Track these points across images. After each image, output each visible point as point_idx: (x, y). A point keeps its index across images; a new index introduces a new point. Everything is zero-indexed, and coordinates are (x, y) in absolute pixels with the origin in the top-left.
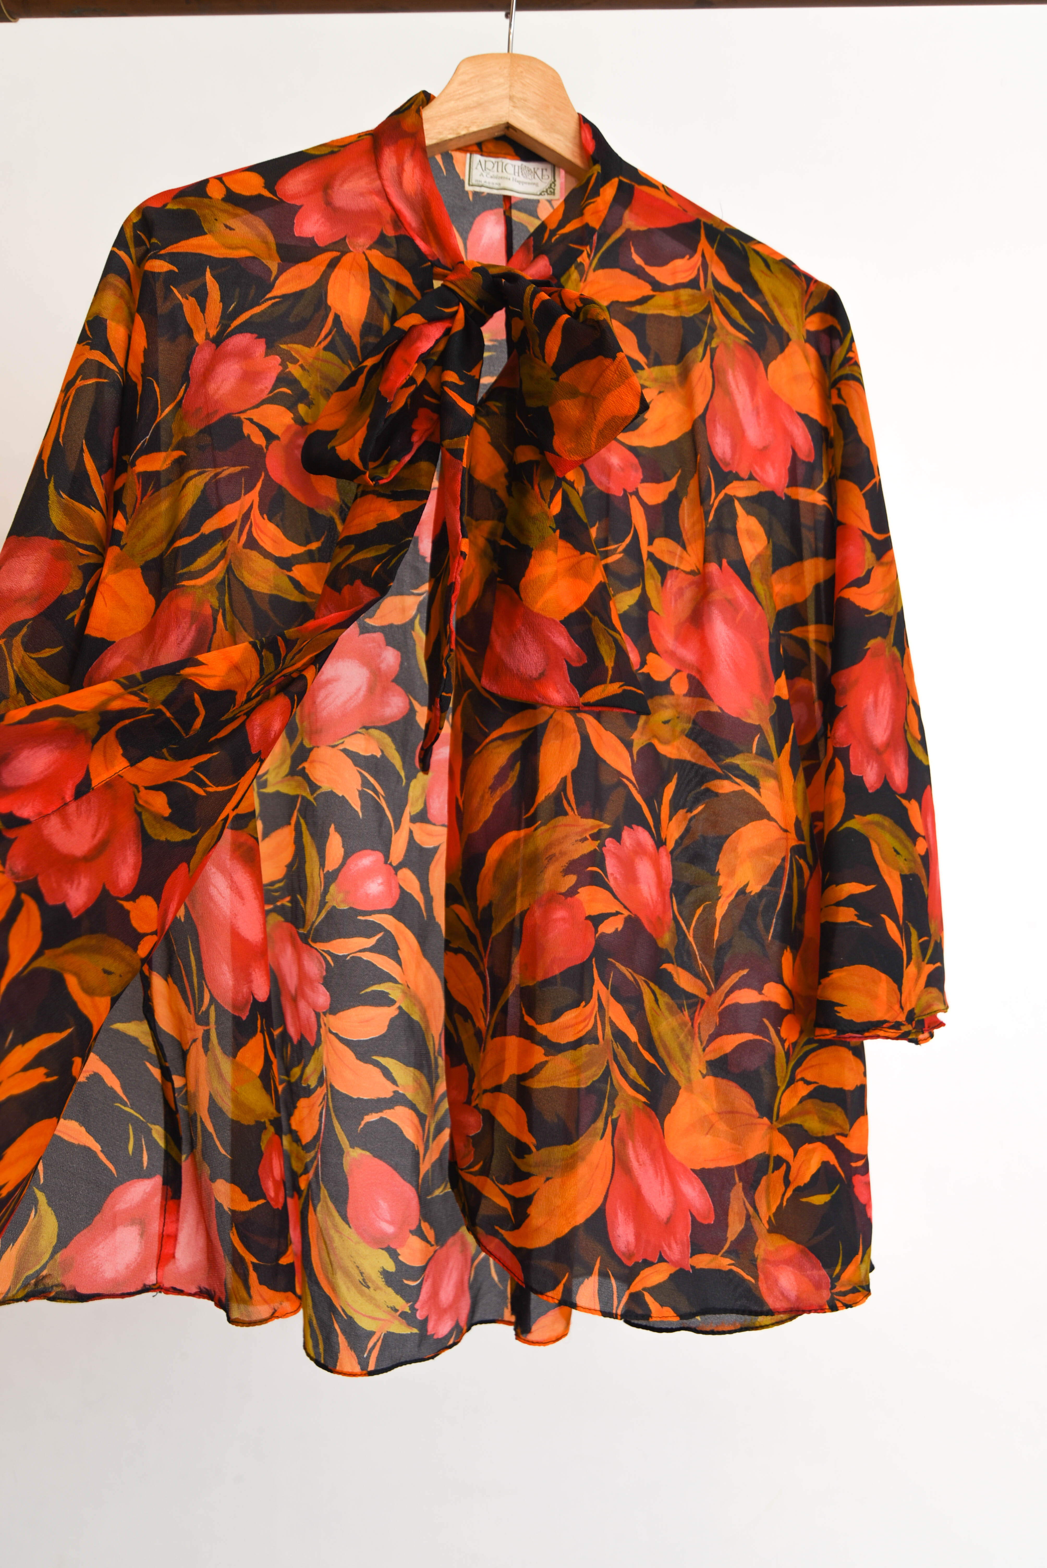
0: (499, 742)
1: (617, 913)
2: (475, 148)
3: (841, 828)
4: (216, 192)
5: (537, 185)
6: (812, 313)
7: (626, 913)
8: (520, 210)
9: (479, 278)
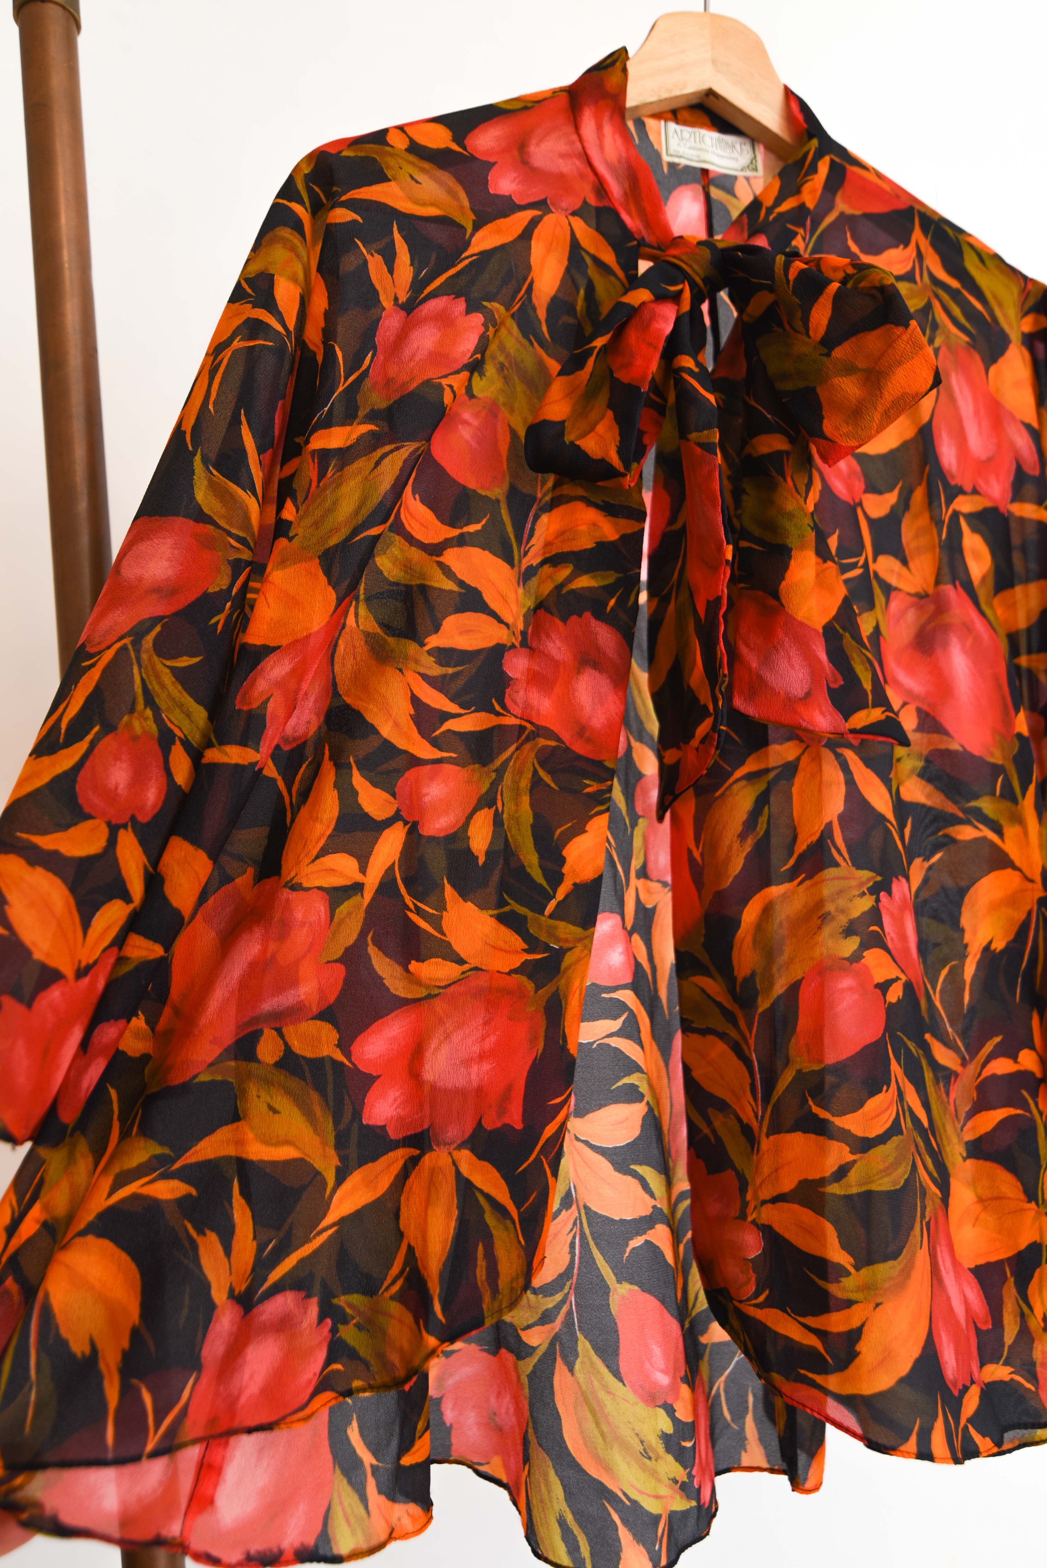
0: (744, 783)
1: (898, 979)
2: (670, 115)
4: (399, 142)
5: (736, 160)
6: (1026, 314)
7: (904, 978)
8: (718, 186)
9: (706, 253)
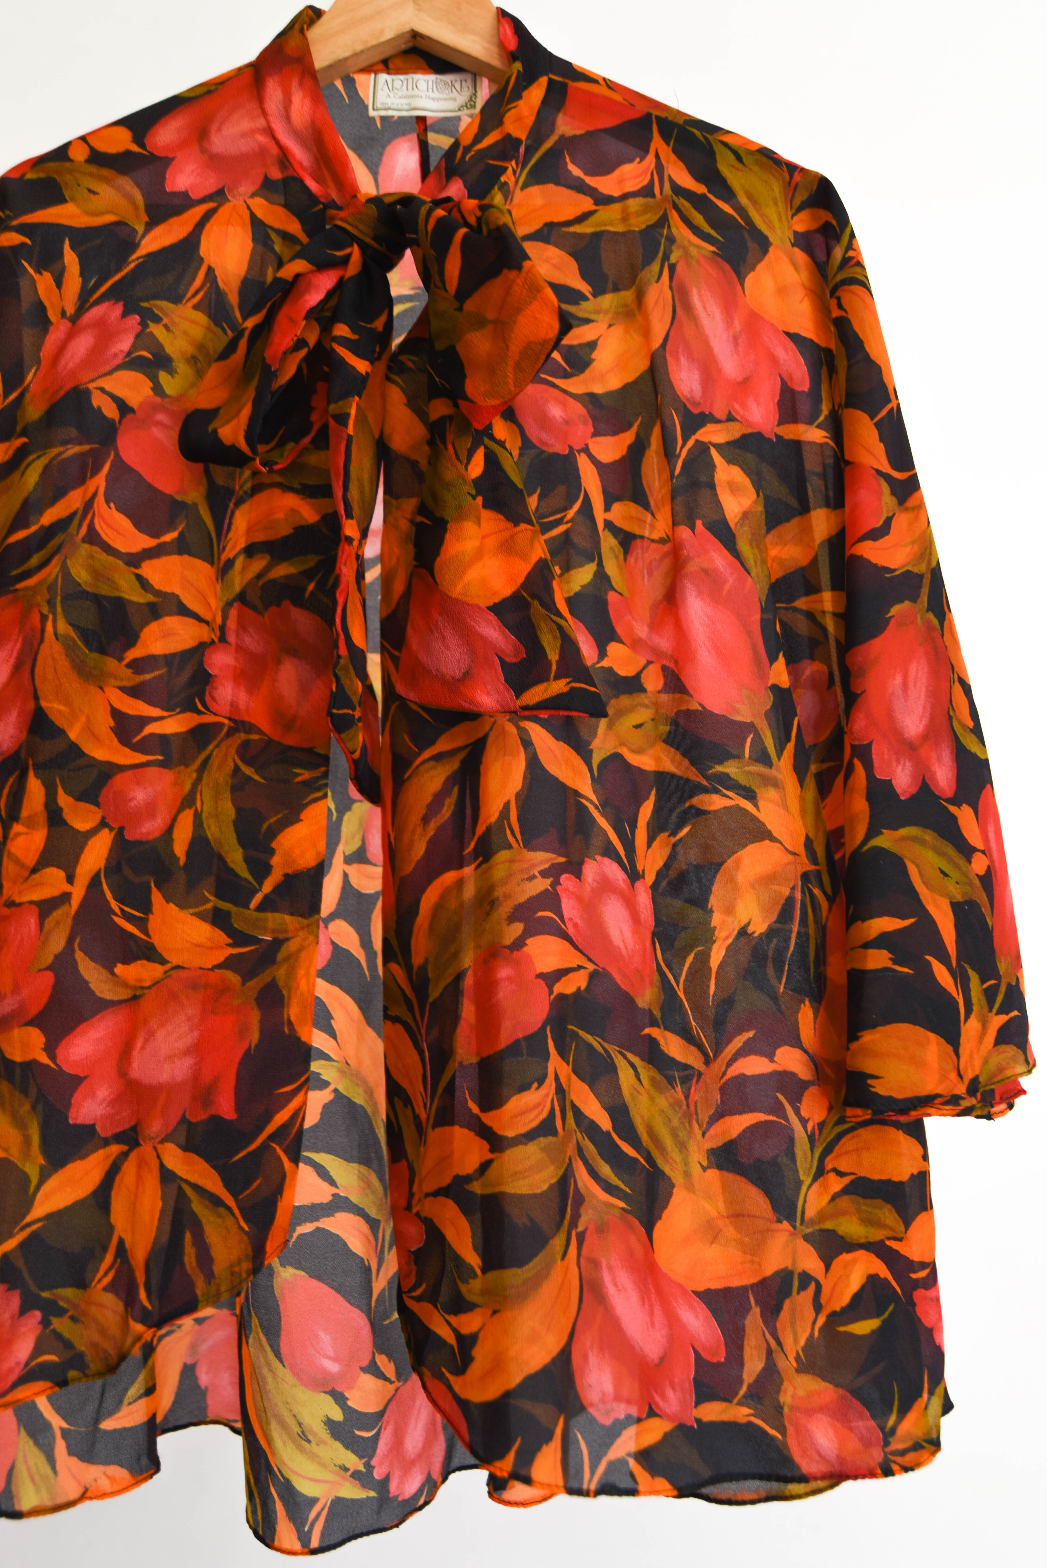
0: (432, 763)
1: (580, 968)
2: (381, 66)
3: (866, 848)
4: (79, 155)
5: (455, 100)
6: (799, 210)
7: (591, 967)
8: (437, 131)
9: (373, 209)
